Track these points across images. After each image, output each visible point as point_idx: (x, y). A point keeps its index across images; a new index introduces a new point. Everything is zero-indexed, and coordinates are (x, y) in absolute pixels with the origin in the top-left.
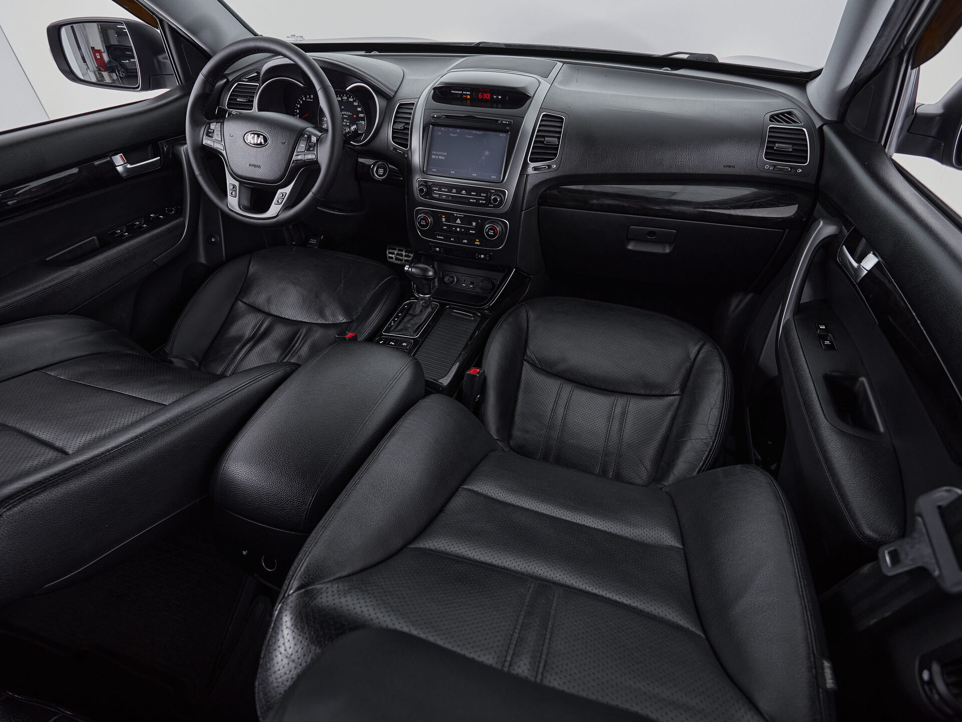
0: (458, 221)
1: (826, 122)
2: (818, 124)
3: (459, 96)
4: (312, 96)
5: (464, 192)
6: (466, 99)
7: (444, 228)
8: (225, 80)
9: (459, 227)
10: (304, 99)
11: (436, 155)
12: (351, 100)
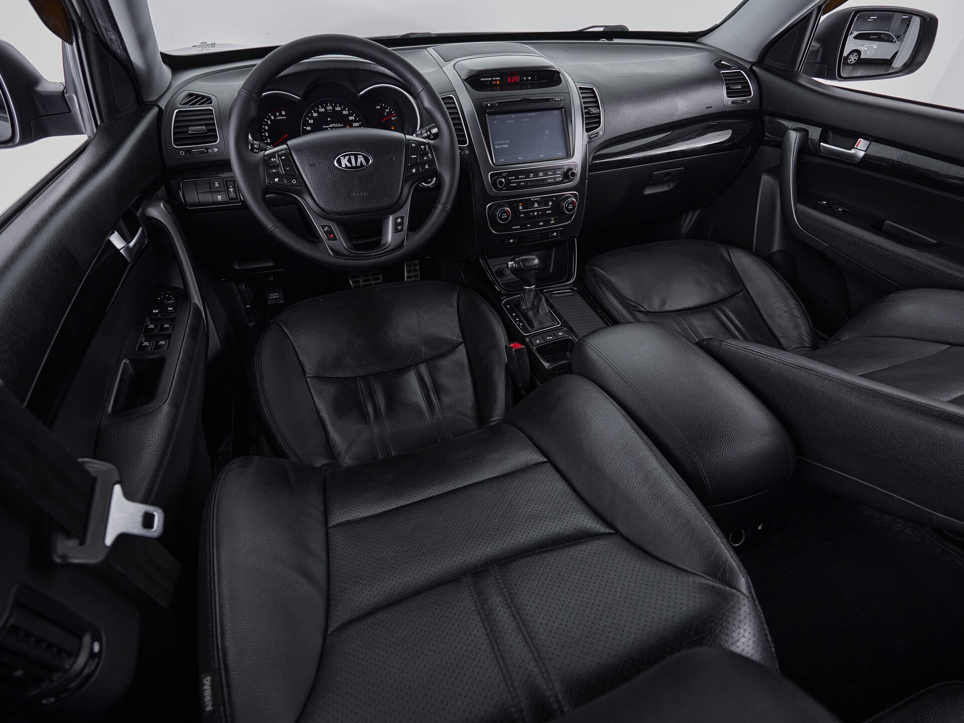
0: (536, 205)
1: (753, 64)
2: (748, 66)
3: (488, 83)
4: (283, 113)
5: (541, 174)
6: (496, 85)
7: (522, 216)
8: (156, 110)
9: (536, 211)
10: (273, 118)
11: (498, 144)
12: (338, 109)
